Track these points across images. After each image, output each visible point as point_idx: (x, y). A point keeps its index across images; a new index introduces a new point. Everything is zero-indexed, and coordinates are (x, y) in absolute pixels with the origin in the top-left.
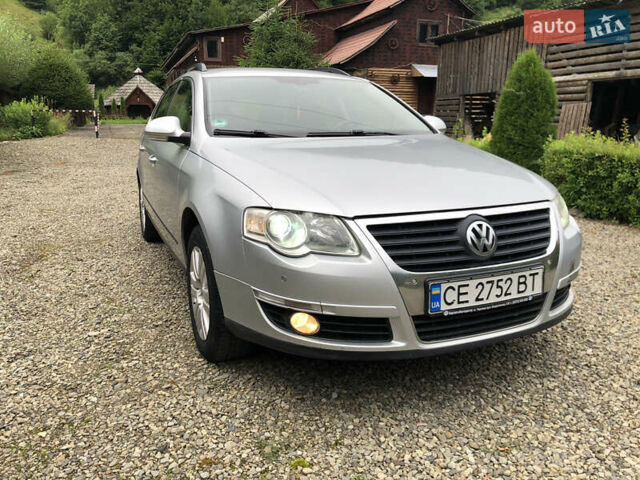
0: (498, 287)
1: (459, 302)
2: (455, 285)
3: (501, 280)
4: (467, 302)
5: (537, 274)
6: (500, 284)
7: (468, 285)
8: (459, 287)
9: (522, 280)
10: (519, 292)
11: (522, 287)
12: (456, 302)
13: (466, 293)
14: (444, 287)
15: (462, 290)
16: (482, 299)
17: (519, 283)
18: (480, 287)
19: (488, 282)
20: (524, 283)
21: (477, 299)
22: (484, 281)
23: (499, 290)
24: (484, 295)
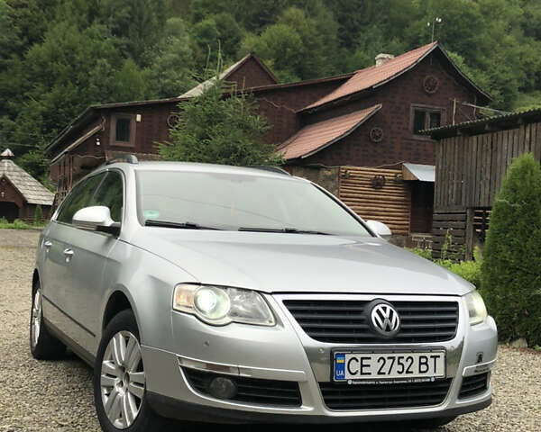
0: (399, 363)
1: (362, 374)
2: (359, 356)
3: (403, 358)
4: (370, 374)
5: (439, 357)
6: (401, 361)
7: (370, 358)
8: (362, 359)
9: (423, 360)
10: (420, 372)
11: (424, 368)
12: (359, 373)
13: (369, 366)
14: (348, 357)
15: (365, 362)
16: (384, 373)
17: (421, 364)
18: (382, 361)
19: (389, 358)
20: (426, 363)
21: (379, 373)
22: (386, 356)
23: (401, 366)
24: (385, 370)
